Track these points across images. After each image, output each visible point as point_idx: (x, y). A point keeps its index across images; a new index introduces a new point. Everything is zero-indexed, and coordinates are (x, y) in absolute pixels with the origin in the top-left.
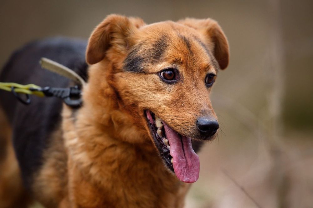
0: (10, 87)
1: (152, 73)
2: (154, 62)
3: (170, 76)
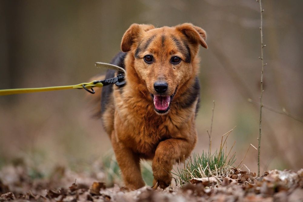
0: (82, 86)
3: (149, 59)
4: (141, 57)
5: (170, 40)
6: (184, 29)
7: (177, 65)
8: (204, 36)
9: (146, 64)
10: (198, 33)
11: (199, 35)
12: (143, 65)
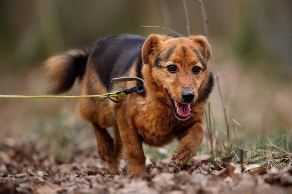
2: (166, 61)
3: (172, 69)
4: (163, 66)
5: (190, 51)
7: (198, 75)
9: (169, 73)
12: (165, 74)
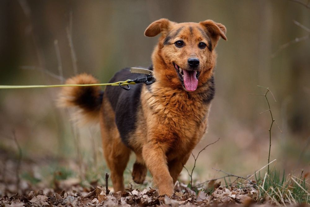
0: (118, 84)
1: (173, 44)
5: (196, 30)
6: (207, 24)
7: (203, 50)
8: (224, 30)
10: (218, 27)
11: (219, 29)
12: (173, 49)
